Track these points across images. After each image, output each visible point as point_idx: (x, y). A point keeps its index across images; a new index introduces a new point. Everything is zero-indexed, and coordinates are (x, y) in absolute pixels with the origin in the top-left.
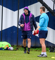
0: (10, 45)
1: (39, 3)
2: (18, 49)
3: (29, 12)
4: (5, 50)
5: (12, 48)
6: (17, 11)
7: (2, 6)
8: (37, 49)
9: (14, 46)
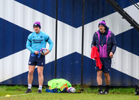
0: (69, 84)
1: (117, 14)
2: (82, 90)
3: (107, 29)
4: (61, 92)
5: (73, 89)
6: (81, 27)
8: (114, 90)
9: (76, 86)
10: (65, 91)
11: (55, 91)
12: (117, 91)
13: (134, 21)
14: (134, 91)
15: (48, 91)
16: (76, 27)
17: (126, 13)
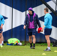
0: (19, 41)
1: (43, 5)
2: (26, 44)
4: (15, 45)
6: (25, 12)
7: (12, 8)
9: (22, 42)
10: (17, 44)
11: (12, 44)
12: (43, 44)
13: (52, 9)
14: (52, 45)
15: (8, 44)
16: (23, 12)
17: (48, 5)
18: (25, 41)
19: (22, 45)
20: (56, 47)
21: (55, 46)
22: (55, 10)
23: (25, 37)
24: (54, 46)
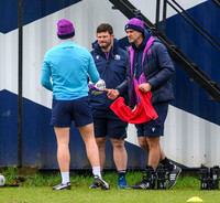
9: (6, 169)
18: (20, 167)
19: (5, 186)
20: (160, 191)
21: (159, 188)
22: (154, 22)
23: (20, 146)
24: (152, 187)
